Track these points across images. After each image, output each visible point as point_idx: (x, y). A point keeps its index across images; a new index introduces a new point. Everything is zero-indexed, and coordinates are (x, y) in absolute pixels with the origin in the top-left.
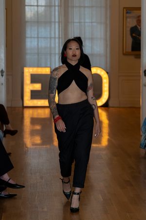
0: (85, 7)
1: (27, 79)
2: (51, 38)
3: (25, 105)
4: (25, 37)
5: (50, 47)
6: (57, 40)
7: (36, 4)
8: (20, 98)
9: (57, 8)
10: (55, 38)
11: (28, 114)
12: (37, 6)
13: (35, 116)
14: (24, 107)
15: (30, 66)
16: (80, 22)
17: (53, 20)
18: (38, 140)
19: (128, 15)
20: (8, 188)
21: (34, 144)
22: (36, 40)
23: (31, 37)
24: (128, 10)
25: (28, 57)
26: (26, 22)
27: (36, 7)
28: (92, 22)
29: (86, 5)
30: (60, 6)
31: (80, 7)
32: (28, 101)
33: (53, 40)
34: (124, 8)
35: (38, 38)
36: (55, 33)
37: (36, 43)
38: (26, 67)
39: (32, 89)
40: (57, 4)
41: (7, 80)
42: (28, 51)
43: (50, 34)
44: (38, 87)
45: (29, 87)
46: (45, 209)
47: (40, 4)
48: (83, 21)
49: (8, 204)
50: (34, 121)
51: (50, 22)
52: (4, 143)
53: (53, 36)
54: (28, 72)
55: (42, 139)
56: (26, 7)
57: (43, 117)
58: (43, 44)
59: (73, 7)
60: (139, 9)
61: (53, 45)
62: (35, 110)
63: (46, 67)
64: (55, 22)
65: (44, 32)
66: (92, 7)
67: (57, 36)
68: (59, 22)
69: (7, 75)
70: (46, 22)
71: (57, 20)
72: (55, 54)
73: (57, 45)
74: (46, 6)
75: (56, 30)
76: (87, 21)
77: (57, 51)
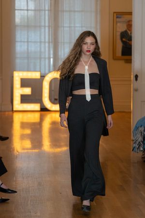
0: (75, 11)
1: (17, 83)
2: (41, 42)
3: (14, 109)
4: (15, 42)
5: (40, 52)
6: (47, 45)
7: (26, 8)
8: (10, 102)
9: (47, 12)
10: (45, 42)
11: (17, 119)
12: (27, 10)
13: (25, 121)
14: (13, 111)
15: (20, 70)
16: (70, 27)
17: (43, 24)
18: (28, 144)
19: (118, 20)
21: (24, 149)
22: (26, 44)
23: (21, 42)
24: (119, 15)
25: (18, 61)
26: (15, 26)
27: (26, 12)
28: (82, 27)
29: (76, 10)
30: (50, 10)
31: (70, 11)
32: (17, 105)
33: (43, 45)
34: (114, 13)
35: (28, 42)
36: (45, 38)
37: (26, 47)
38: (15, 71)
39: (23, 93)
40: (47, 8)
42: (18, 56)
43: (40, 38)
44: (28, 91)
45: (19, 91)
46: (39, 214)
47: (29, 8)
48: (72, 25)
50: (24, 125)
51: (40, 26)
53: (43, 40)
54: (18, 76)
55: (32, 143)
56: (16, 11)
58: (33, 48)
59: (63, 11)
60: (130, 14)
61: (43, 50)
63: (35, 71)
64: (45, 26)
65: (34, 36)
66: (82, 11)
67: (47, 40)
68: (49, 26)
70: (35, 27)
71: (47, 24)
72: (45, 58)
73: (47, 50)
74: (35, 10)
75: (46, 34)
76: (77, 25)
77: (47, 56)
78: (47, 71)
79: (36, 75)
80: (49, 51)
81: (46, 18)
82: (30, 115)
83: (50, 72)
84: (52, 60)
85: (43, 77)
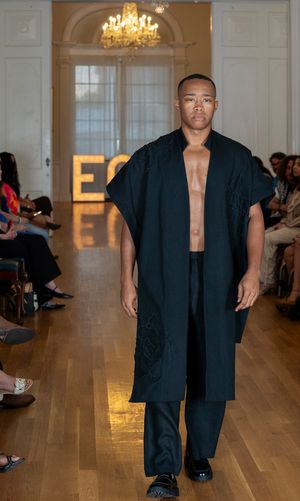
0: (144, 85)
1: (77, 169)
2: (105, 121)
3: (75, 199)
4: (75, 120)
5: (104, 132)
6: (112, 124)
7: (87, 82)
8: (69, 191)
9: (112, 86)
10: (110, 121)
11: (78, 210)
12: (90, 84)
13: (87, 212)
14: (73, 202)
15: (80, 154)
16: (140, 103)
17: (107, 100)
18: (90, 240)
20: (55, 298)
21: (85, 246)
22: (88, 123)
23: (82, 120)
25: (79, 144)
26: (75, 103)
27: (87, 86)
28: (153, 103)
29: (147, 83)
30: (116, 84)
31: (139, 85)
32: (78, 195)
33: (107, 124)
35: (90, 120)
37: (88, 127)
38: (76, 154)
39: (83, 181)
40: (112, 81)
41: (54, 170)
43: (104, 116)
44: (89, 178)
45: (79, 178)
46: (99, 322)
47: (92, 82)
48: (142, 101)
49: (55, 315)
50: (85, 218)
51: (105, 103)
52: (50, 244)
53: (107, 118)
54: (78, 160)
55: (94, 239)
56: (77, 86)
57: (96, 213)
58: (96, 127)
59: (131, 85)
61: (107, 129)
62: (86, 205)
63: (99, 154)
64: (110, 102)
65: (96, 114)
66: (154, 85)
67: (112, 118)
69: (53, 164)
70: (99, 103)
71: (112, 100)
72: (110, 139)
73: (112, 129)
74: (99, 84)
75: (111, 112)
76: (148, 100)
77: (112, 136)
78: (112, 154)
79: (100, 159)
80: (115, 130)
81: (111, 94)
82: (93, 206)
83: (116, 155)
84: (118, 142)
85: (107, 161)
